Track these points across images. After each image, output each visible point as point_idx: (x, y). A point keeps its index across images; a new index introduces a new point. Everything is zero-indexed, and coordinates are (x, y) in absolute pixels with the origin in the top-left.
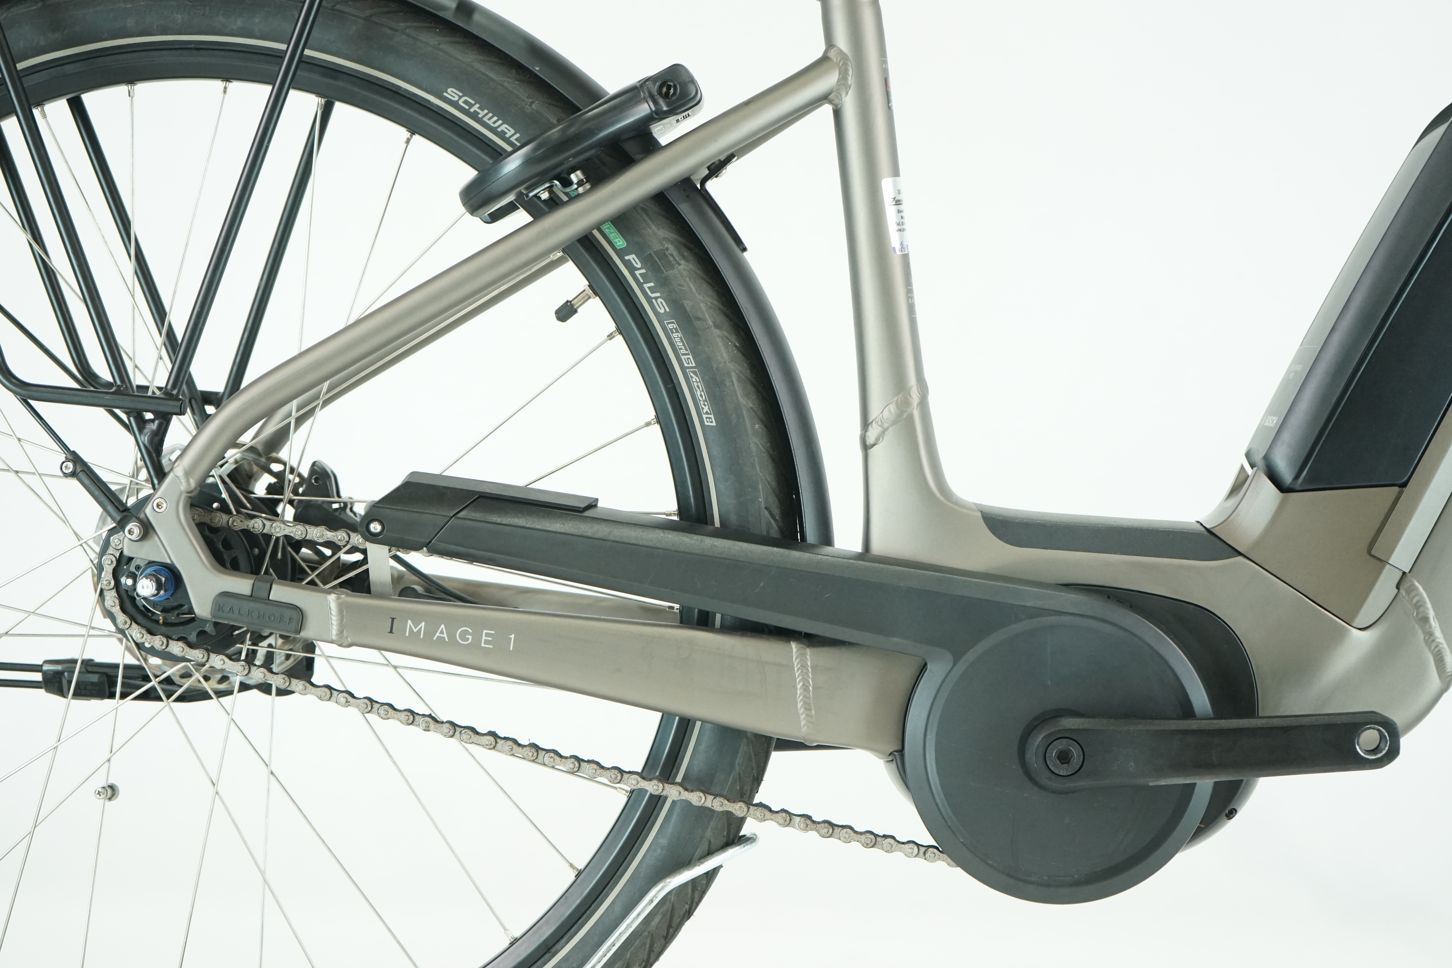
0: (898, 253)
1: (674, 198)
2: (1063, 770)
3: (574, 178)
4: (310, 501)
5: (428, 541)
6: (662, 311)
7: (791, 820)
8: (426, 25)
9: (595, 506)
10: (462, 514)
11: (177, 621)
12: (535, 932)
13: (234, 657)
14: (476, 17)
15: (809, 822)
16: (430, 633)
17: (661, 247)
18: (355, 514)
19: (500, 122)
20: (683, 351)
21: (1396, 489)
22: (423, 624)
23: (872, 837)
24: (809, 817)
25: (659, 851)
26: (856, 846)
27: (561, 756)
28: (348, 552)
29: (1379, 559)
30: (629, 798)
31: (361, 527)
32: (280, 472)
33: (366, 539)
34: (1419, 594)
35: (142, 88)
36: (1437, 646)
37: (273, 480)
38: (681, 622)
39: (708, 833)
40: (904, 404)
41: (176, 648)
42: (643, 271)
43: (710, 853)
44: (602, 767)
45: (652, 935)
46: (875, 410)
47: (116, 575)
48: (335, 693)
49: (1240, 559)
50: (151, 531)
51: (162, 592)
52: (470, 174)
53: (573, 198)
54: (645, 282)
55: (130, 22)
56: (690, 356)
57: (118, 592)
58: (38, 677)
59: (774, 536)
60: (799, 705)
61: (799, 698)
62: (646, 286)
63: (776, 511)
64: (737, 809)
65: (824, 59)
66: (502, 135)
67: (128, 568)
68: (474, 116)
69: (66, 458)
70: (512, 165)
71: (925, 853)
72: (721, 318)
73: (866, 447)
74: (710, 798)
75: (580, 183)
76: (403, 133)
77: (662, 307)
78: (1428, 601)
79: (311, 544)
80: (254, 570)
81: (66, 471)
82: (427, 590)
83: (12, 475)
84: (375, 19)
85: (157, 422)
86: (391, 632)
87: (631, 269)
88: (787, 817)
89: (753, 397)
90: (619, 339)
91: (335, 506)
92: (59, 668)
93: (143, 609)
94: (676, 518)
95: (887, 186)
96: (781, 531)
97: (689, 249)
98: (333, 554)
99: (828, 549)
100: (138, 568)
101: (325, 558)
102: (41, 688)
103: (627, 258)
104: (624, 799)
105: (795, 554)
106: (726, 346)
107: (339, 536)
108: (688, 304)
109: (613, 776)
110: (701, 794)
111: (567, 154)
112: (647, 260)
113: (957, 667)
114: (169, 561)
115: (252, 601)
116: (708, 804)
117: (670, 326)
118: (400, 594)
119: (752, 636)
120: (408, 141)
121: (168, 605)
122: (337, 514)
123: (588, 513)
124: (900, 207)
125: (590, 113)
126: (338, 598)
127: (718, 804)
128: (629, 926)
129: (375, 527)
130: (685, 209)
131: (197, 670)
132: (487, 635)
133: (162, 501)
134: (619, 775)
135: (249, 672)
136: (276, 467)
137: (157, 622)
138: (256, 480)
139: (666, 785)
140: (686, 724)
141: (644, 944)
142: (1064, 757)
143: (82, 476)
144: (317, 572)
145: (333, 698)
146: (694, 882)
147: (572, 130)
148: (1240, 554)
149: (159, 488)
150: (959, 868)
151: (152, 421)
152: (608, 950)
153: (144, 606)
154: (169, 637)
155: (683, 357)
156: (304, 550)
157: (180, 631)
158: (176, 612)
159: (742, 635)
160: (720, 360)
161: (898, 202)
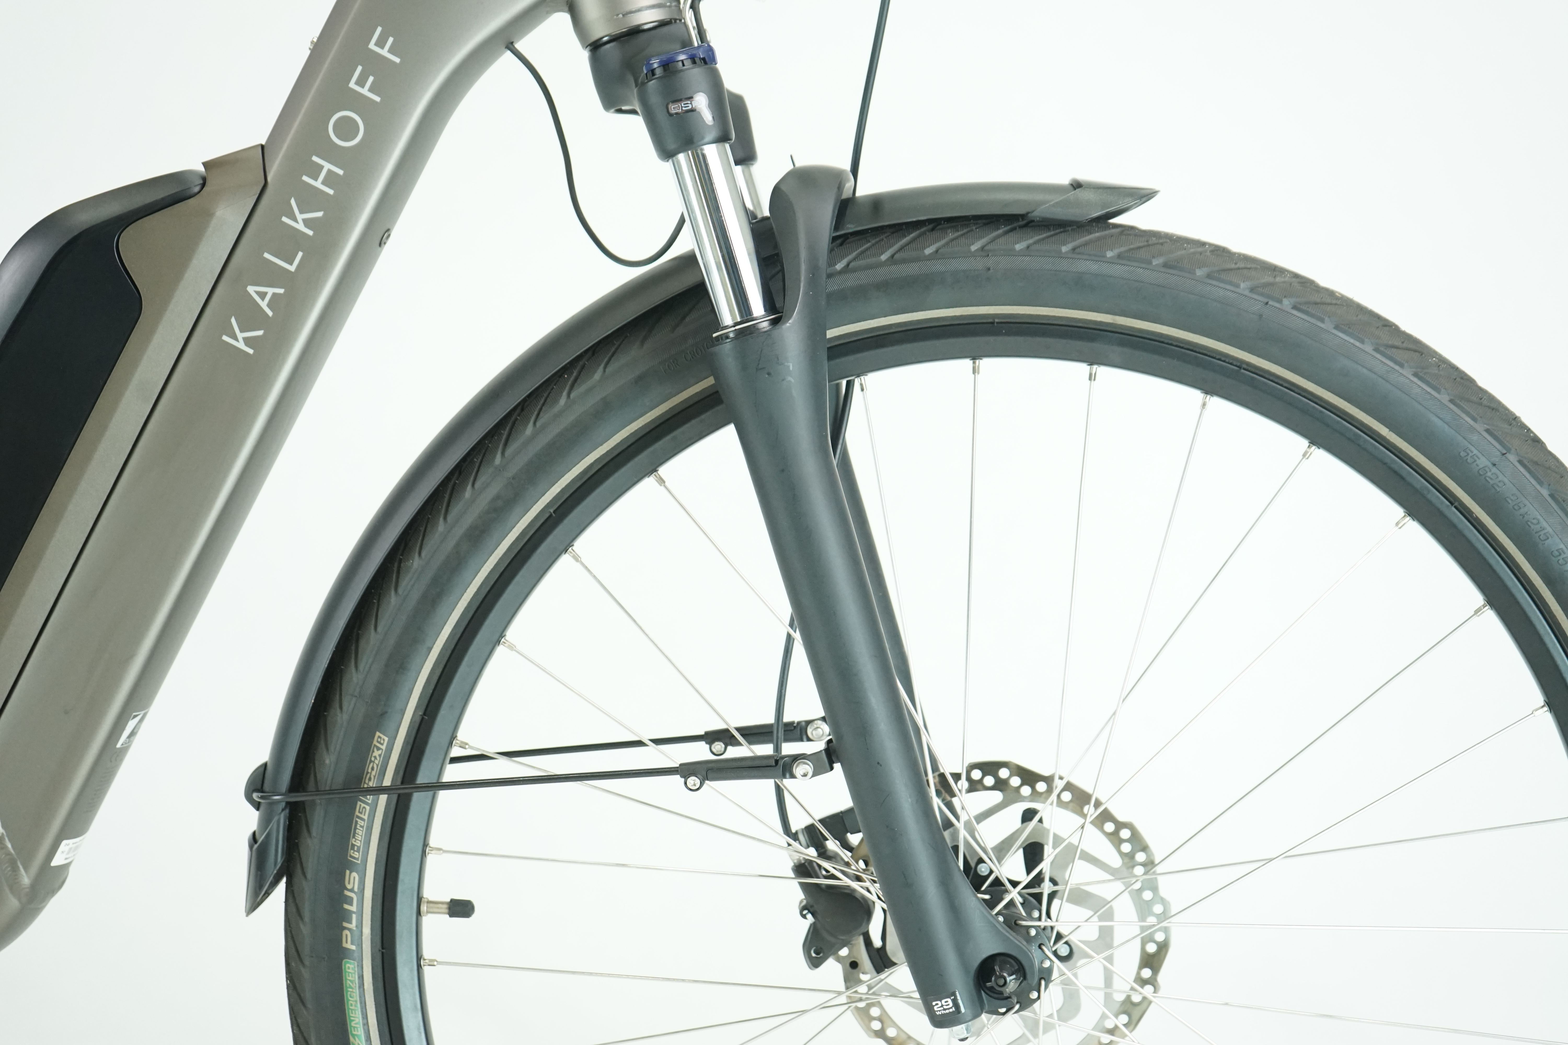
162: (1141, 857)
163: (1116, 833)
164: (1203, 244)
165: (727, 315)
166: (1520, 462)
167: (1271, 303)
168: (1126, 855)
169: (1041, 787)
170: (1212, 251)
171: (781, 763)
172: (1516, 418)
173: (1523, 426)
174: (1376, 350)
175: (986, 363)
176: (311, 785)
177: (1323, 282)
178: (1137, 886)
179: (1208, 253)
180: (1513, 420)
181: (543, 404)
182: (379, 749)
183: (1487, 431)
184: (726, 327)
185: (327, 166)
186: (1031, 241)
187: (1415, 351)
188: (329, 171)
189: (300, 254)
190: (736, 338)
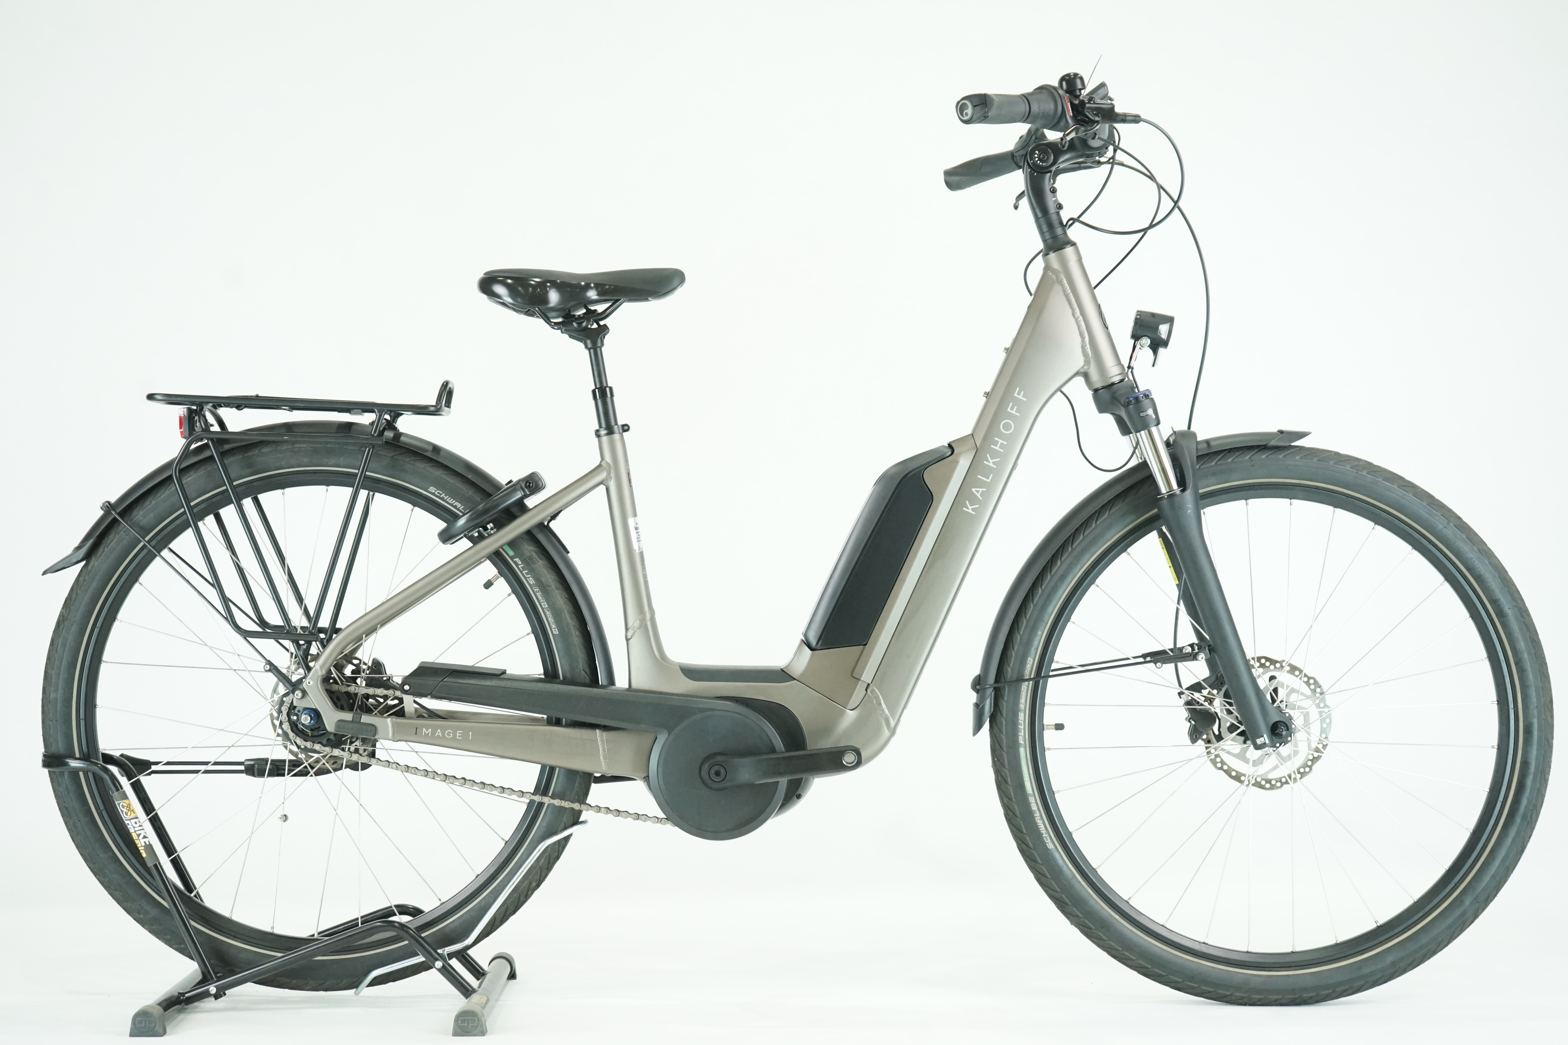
0: (637, 551)
1: (535, 532)
2: (718, 779)
3: (489, 526)
4: (373, 677)
5: (430, 692)
6: (532, 583)
7: (600, 810)
8: (418, 458)
9: (505, 673)
10: (445, 680)
11: (318, 734)
12: (487, 870)
13: (343, 750)
14: (442, 453)
15: (608, 810)
16: (433, 733)
17: (530, 555)
18: (394, 682)
19: (454, 501)
20: (542, 601)
21: (862, 647)
22: (430, 730)
23: (637, 815)
24: (608, 808)
25: (542, 829)
26: (630, 820)
27: (495, 787)
28: (392, 700)
29: (857, 678)
30: (528, 806)
31: (400, 688)
32: (357, 664)
33: (403, 693)
34: (876, 693)
35: (288, 490)
36: (886, 716)
37: (354, 668)
38: (548, 723)
39: (564, 819)
40: (643, 621)
41: (317, 747)
42: (522, 565)
43: (565, 828)
44: (514, 791)
45: (540, 868)
46: (630, 624)
47: (288, 715)
48: (391, 764)
49: (795, 681)
50: (306, 694)
51: (312, 721)
52: (443, 525)
53: (490, 535)
54: (523, 571)
55: (283, 463)
56: (545, 603)
57: (289, 723)
58: (242, 768)
59: (588, 682)
60: (601, 758)
61: (601, 755)
62: (524, 572)
63: (588, 671)
64: (576, 806)
65: (600, 466)
66: (455, 507)
67: (294, 711)
68: (442, 499)
69: (266, 663)
70: (462, 522)
71: (661, 821)
72: (559, 585)
73: (627, 640)
74: (563, 802)
75: (492, 529)
76: (410, 506)
77: (532, 581)
78: (880, 696)
79: (374, 697)
80: (351, 709)
81: (267, 669)
82: (429, 716)
83: (233, 671)
84: (395, 457)
85: (306, 645)
86: (416, 734)
87: (517, 565)
88: (598, 809)
89: (575, 620)
90: (513, 596)
91: (385, 679)
92: (252, 763)
93: (301, 730)
94: (543, 677)
95: (631, 522)
96: (591, 680)
97: (543, 554)
98: (385, 701)
99: (613, 687)
100: (299, 711)
101: (381, 703)
102: (243, 773)
103: (514, 560)
104: (526, 807)
105: (595, 690)
106: (561, 597)
107: (390, 692)
108: (543, 580)
109: (519, 794)
110: (559, 800)
111: (486, 517)
112: (524, 561)
113: (670, 736)
114: (314, 707)
115: (353, 723)
116: (563, 805)
117: (536, 590)
118: (417, 717)
119: (578, 728)
120: (412, 510)
121: (313, 728)
122: (386, 682)
123: (502, 677)
124: (638, 531)
125: (495, 498)
126: (392, 720)
127: (566, 804)
128: (530, 862)
129: (407, 687)
130: (541, 537)
131: (323, 759)
132: (459, 733)
133: (310, 680)
134: (522, 794)
135: (351, 756)
136: (356, 662)
137: (308, 735)
138: (345, 668)
139: (543, 797)
140: (552, 769)
141: (537, 872)
142: (718, 774)
143: (274, 671)
144: (378, 710)
145: (390, 766)
146: (559, 842)
147: (488, 505)
148: (795, 679)
149: (308, 675)
150: (677, 827)
151: (304, 645)
152: (521, 874)
153: (302, 728)
154: (314, 742)
155: (542, 604)
156: (370, 700)
157: (319, 739)
158: (317, 731)
159: (574, 727)
160: (559, 604)
161: (636, 529)
162: (1318, 690)
163: (1308, 681)
164: (1331, 452)
165: (1164, 489)
166: (1454, 526)
167: (1359, 472)
168: (1313, 690)
169: (1278, 665)
170: (1334, 454)
171: (1192, 655)
172: (1451, 510)
173: (1454, 513)
174: (1398, 487)
175: (1250, 501)
176: (1003, 680)
177: (1375, 463)
178: (1318, 701)
179: (1333, 455)
180: (1450, 511)
181: (1086, 526)
182: (1029, 664)
183: (1442, 515)
184: (1164, 494)
185: (1000, 441)
186: (1267, 455)
187: (1412, 487)
188: (1001, 443)
189: (992, 475)
190: (1167, 498)
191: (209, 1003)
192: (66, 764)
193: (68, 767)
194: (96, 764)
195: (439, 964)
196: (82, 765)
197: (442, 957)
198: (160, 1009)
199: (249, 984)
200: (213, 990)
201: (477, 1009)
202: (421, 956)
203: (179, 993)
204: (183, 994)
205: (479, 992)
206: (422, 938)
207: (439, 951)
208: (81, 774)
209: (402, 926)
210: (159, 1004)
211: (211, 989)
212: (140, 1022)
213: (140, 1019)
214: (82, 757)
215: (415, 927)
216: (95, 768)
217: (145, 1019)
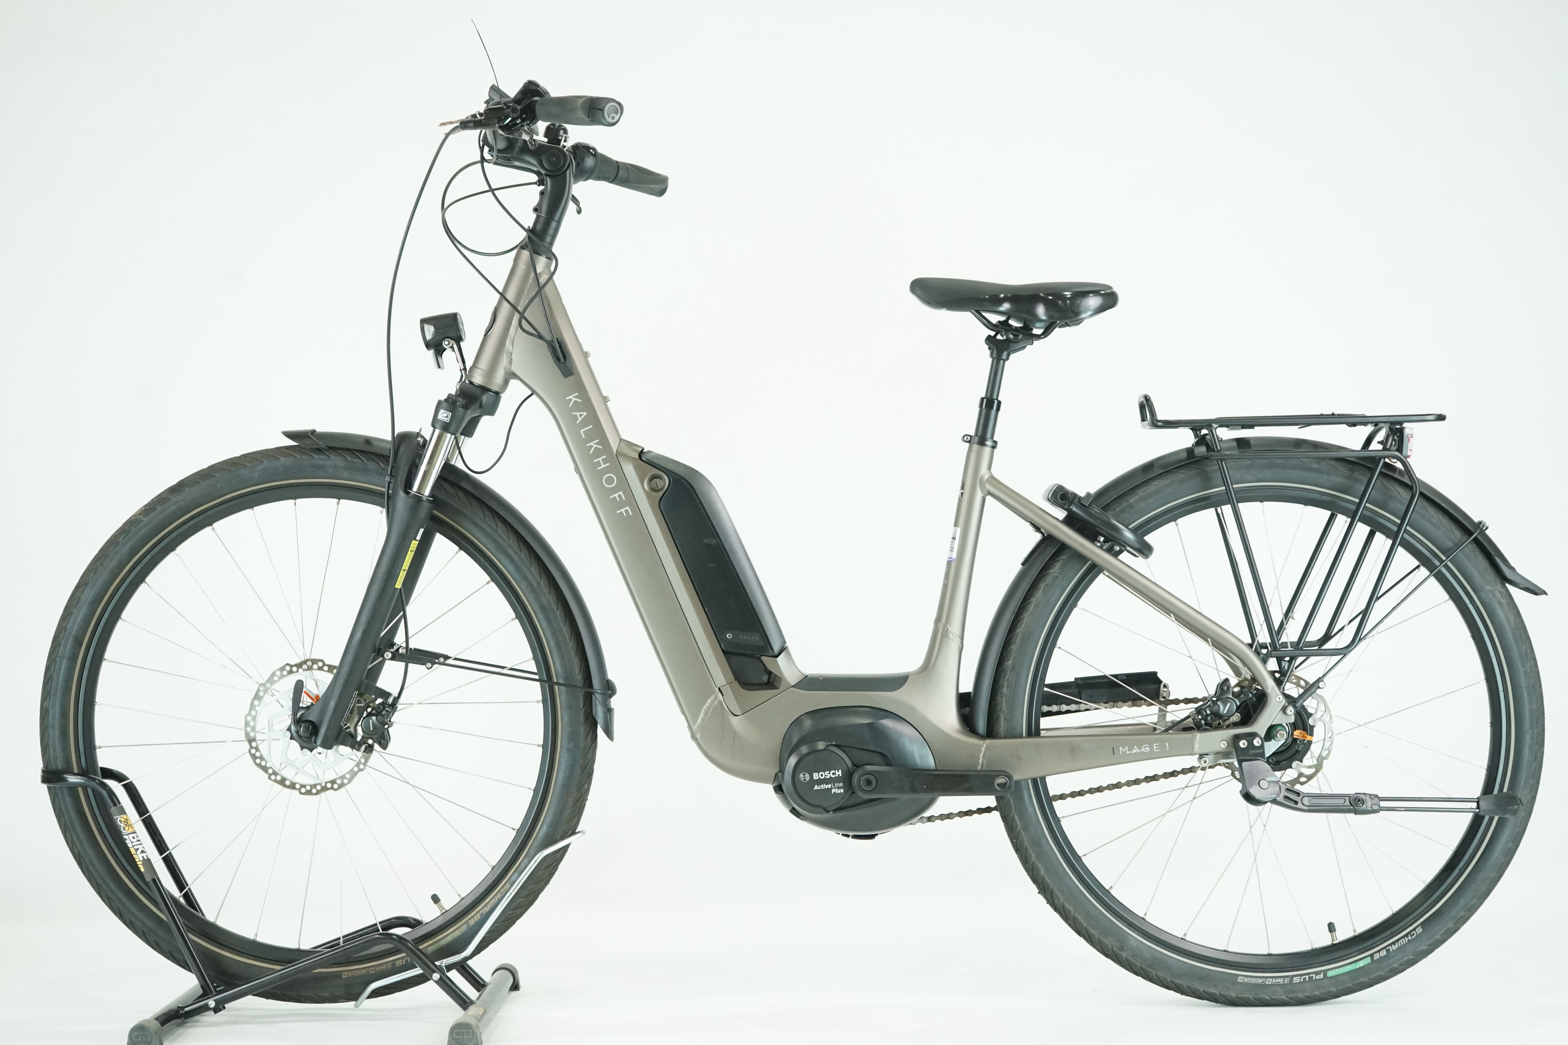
152: (518, 885)
161: (954, 538)
191: (209, 1017)
192: (65, 780)
193: (67, 783)
194: (94, 779)
195: (436, 976)
196: (80, 781)
197: (440, 969)
198: (158, 1024)
199: (250, 997)
200: (212, 1003)
201: (472, 1021)
202: (419, 968)
203: (178, 1007)
204: (183, 1008)
205: (477, 1004)
206: (420, 950)
207: (437, 963)
208: (80, 789)
209: (400, 938)
210: (157, 1019)
211: (210, 1003)
212: (137, 1037)
213: (136, 1033)
214: (81, 772)
215: (413, 938)
216: (93, 784)
217: (142, 1033)
